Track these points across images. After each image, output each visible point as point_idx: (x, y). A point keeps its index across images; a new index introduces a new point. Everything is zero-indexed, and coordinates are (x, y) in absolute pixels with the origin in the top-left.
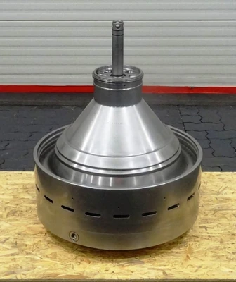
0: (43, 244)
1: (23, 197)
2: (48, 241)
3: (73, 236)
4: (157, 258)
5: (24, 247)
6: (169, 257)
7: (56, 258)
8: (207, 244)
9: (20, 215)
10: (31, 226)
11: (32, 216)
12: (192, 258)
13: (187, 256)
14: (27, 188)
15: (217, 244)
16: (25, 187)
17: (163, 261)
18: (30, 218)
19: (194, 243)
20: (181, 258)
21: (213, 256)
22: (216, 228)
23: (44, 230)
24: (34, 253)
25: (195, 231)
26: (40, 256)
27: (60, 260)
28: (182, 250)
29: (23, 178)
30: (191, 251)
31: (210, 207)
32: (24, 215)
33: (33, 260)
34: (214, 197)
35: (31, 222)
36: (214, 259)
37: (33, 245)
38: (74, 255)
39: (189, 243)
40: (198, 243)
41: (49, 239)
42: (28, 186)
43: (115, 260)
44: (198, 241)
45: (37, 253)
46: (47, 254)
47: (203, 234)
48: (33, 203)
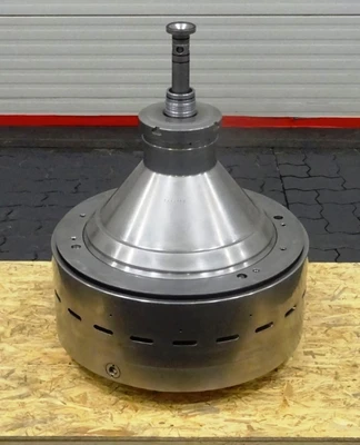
0: (66, 381)
1: (35, 303)
2: (73, 375)
3: (111, 370)
4: (238, 403)
5: (38, 385)
6: (255, 402)
7: (85, 403)
8: (315, 381)
9: (32, 332)
10: (46, 350)
11: (50, 334)
12: (291, 403)
13: (285, 400)
14: (40, 289)
15: (330, 381)
16: (38, 287)
17: (246, 408)
18: (47, 338)
19: (295, 379)
20: (276, 404)
21: (324, 401)
22: (328, 355)
23: (68, 357)
24: (53, 394)
25: (297, 359)
26: (62, 399)
27: (92, 406)
28: (277, 390)
29: (36, 273)
30: (290, 392)
31: (320, 321)
32: (37, 332)
33: (52, 406)
34: (326, 304)
35: (48, 344)
36: (324, 404)
37: (52, 382)
38: (113, 398)
39: (286, 379)
40: (301, 379)
41: (75, 371)
42: (42, 286)
43: (174, 406)
44: (300, 376)
45: (58, 395)
46: (72, 396)
47: (309, 365)
48: (50, 313)
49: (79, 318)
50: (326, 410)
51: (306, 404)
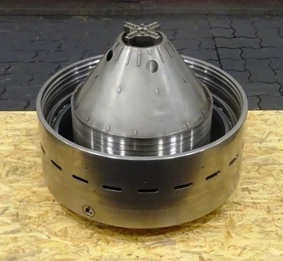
0: (51, 216)
1: (26, 147)
2: (56, 211)
3: (87, 210)
4: (191, 235)
5: (28, 221)
6: (205, 234)
7: (66, 237)
8: (253, 215)
9: (23, 174)
10: (34, 189)
11: (38, 175)
12: (233, 235)
13: (228, 232)
14: (30, 135)
15: (263, 214)
16: (28, 133)
17: (198, 240)
18: (36, 178)
19: (236, 212)
20: (221, 236)
21: (260, 232)
22: (261, 191)
23: (51, 195)
24: (40, 229)
25: (236, 195)
26: (47, 233)
27: (72, 239)
28: (221, 223)
29: (26, 121)
30: (232, 225)
31: (253, 161)
32: (27, 173)
33: (38, 240)
34: (256, 145)
35: (36, 183)
36: (261, 236)
37: (39, 217)
38: (89, 232)
39: (229, 213)
40: (240, 213)
41: (59, 208)
42: (31, 133)
43: (139, 238)
44: (240, 210)
45: (44, 230)
46: (56, 230)
47: (246, 200)
48: (38, 156)
49: (60, 168)
50: (263, 241)
51: (246, 236)
